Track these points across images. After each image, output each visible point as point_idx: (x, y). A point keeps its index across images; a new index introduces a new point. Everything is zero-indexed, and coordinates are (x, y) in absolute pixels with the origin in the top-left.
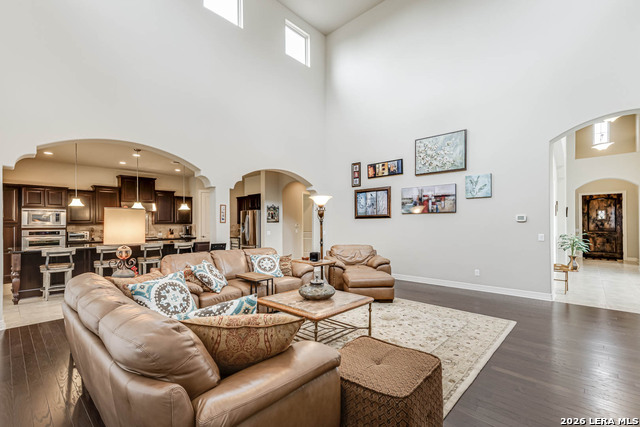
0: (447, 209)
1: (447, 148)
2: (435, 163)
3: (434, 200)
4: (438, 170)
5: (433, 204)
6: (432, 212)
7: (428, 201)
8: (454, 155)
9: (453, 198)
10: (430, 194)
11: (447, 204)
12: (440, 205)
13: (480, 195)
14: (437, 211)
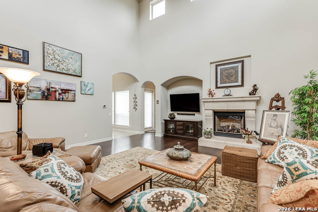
0: (70, 98)
1: (71, 60)
2: (62, 66)
3: (60, 92)
4: (64, 72)
5: (60, 94)
6: (59, 100)
7: (55, 91)
8: (75, 66)
9: (74, 92)
10: (57, 87)
11: (70, 96)
12: (65, 96)
13: (89, 93)
14: (63, 100)
